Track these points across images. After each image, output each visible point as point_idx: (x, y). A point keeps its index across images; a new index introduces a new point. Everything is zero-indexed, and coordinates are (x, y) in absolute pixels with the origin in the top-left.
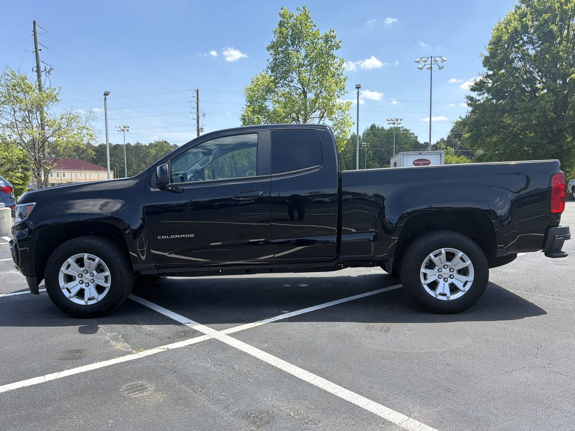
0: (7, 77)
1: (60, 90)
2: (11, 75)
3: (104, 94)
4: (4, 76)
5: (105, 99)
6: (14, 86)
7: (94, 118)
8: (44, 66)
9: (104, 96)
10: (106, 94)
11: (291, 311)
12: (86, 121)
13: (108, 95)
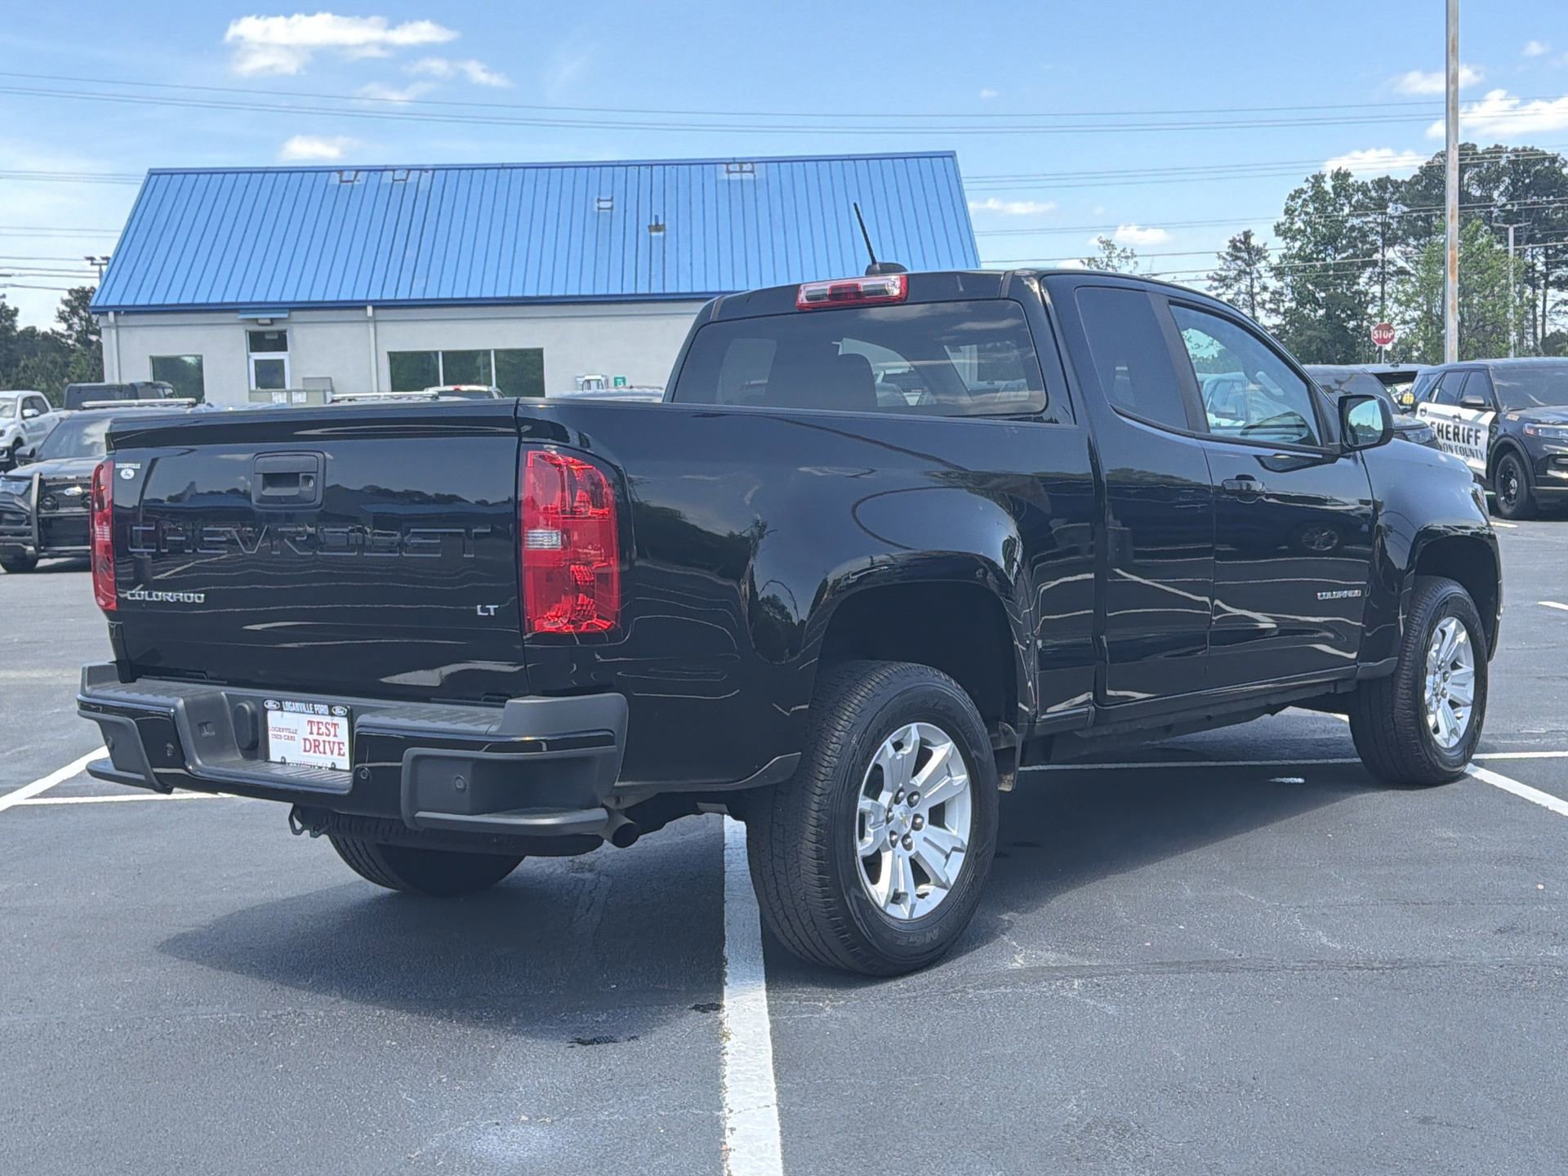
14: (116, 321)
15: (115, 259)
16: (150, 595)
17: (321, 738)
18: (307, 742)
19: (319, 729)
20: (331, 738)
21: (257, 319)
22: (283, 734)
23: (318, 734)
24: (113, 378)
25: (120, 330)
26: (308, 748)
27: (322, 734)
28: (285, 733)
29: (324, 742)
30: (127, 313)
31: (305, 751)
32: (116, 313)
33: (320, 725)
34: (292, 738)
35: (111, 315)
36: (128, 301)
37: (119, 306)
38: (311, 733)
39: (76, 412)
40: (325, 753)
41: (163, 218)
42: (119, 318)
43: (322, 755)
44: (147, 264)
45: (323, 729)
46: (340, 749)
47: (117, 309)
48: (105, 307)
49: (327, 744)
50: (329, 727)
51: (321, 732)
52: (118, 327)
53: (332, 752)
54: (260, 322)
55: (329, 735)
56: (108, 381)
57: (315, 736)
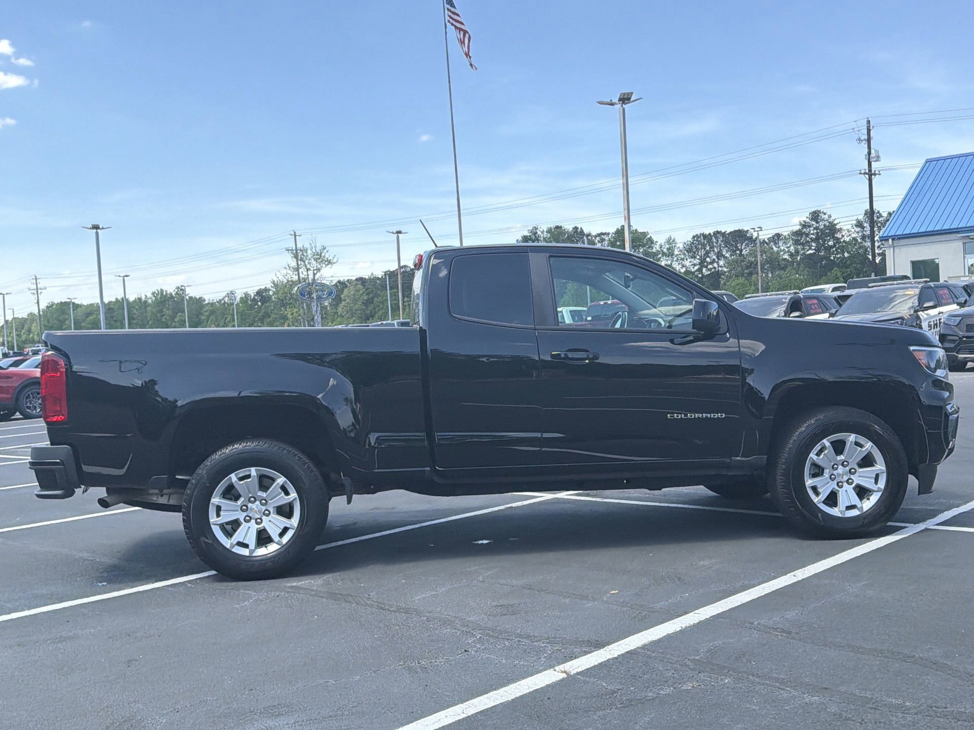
14: (893, 243)
15: (897, 211)
21: (968, 236)
24: (891, 273)
25: (895, 248)
30: (899, 239)
32: (893, 240)
35: (890, 240)
36: (899, 233)
37: (895, 236)
39: (866, 289)
41: (926, 187)
42: (895, 241)
44: (914, 211)
47: (893, 237)
48: (887, 236)
52: (894, 247)
54: (971, 237)
56: (888, 275)
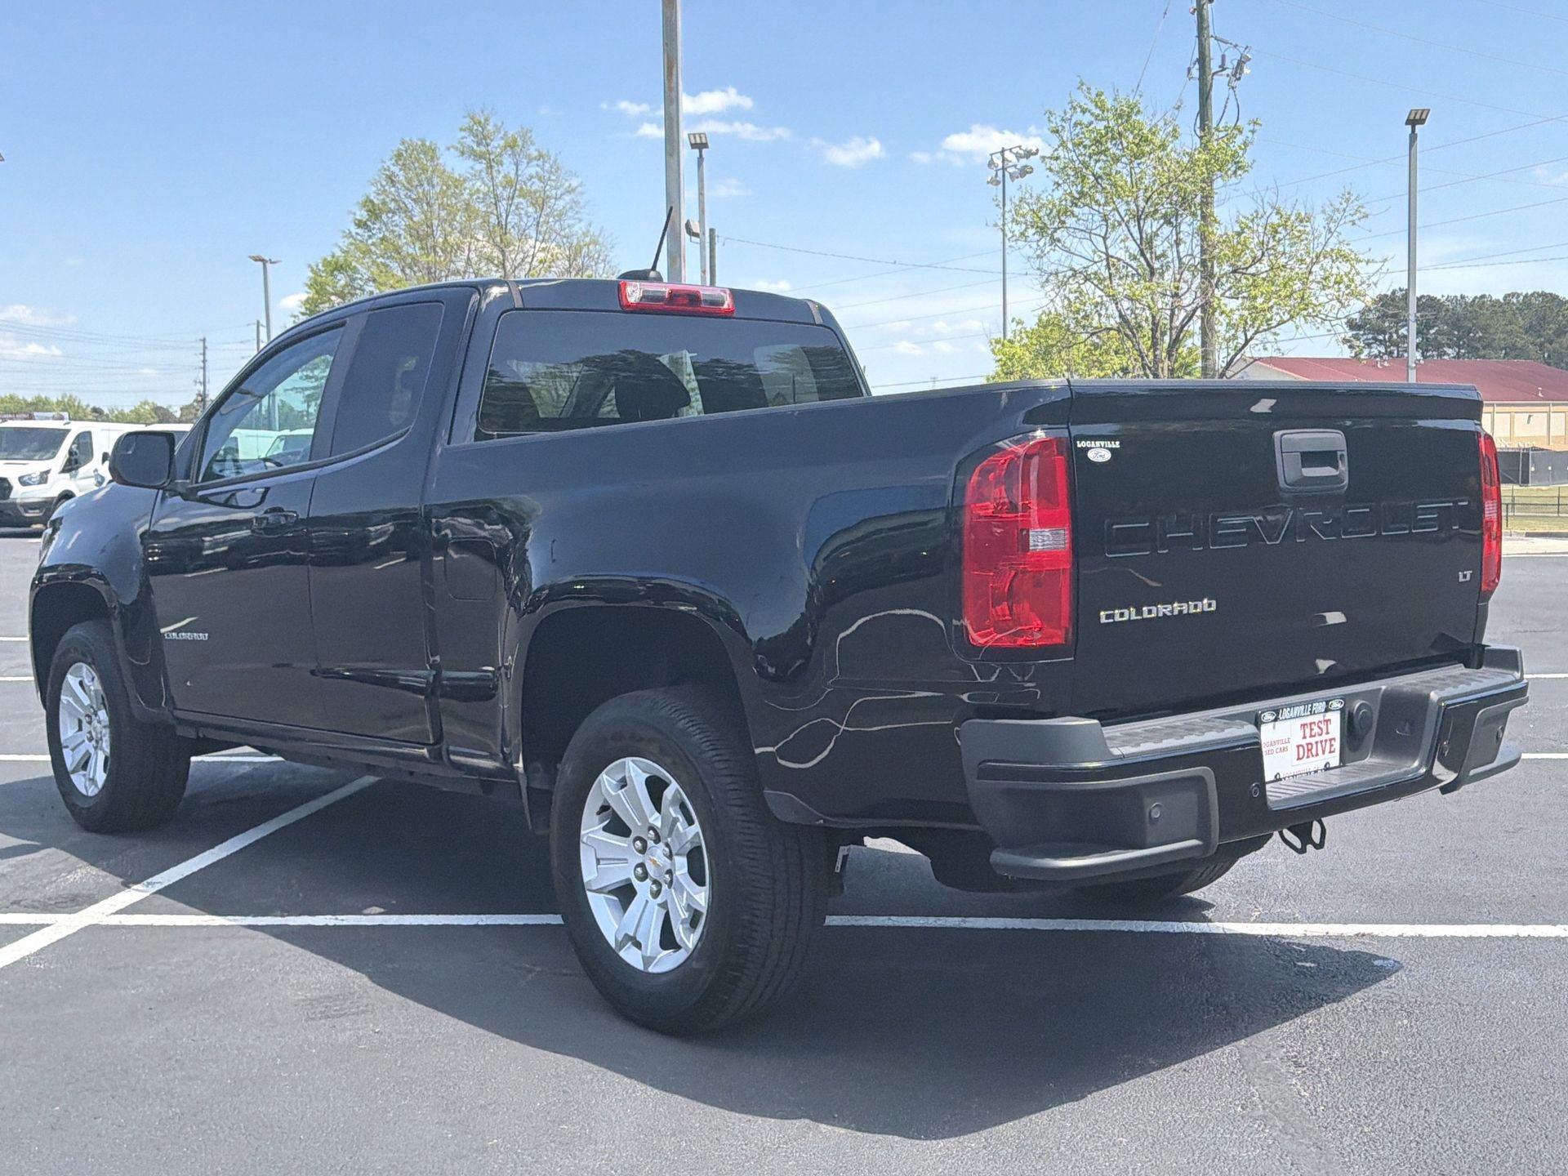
0: (1078, 116)
1: (1253, 132)
2: (1091, 107)
3: (1408, 122)
4: (1068, 116)
5: (1413, 137)
6: (1097, 142)
7: (1355, 217)
8: (1220, 54)
9: (1409, 128)
10: (1415, 121)
11: (390, 911)
12: (1330, 229)
13: (1422, 121)
16: (1139, 612)
17: (1313, 740)
18: (1301, 749)
19: (1312, 730)
20: (1324, 737)
22: (1274, 748)
23: (1311, 736)
26: (1301, 756)
27: (1314, 736)
28: (1277, 746)
29: (1317, 743)
31: (1299, 759)
33: (1313, 726)
34: (1284, 750)
38: (1304, 737)
40: (1317, 755)
43: (1315, 758)
45: (1316, 730)
46: (1331, 745)
49: (1319, 744)
50: (1322, 726)
51: (1313, 733)
53: (1324, 752)
55: (1321, 735)
57: (1309, 740)
